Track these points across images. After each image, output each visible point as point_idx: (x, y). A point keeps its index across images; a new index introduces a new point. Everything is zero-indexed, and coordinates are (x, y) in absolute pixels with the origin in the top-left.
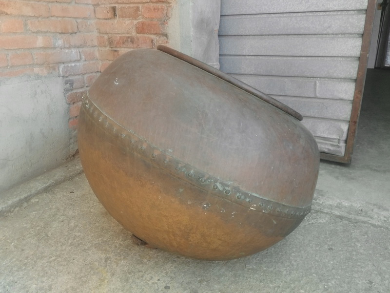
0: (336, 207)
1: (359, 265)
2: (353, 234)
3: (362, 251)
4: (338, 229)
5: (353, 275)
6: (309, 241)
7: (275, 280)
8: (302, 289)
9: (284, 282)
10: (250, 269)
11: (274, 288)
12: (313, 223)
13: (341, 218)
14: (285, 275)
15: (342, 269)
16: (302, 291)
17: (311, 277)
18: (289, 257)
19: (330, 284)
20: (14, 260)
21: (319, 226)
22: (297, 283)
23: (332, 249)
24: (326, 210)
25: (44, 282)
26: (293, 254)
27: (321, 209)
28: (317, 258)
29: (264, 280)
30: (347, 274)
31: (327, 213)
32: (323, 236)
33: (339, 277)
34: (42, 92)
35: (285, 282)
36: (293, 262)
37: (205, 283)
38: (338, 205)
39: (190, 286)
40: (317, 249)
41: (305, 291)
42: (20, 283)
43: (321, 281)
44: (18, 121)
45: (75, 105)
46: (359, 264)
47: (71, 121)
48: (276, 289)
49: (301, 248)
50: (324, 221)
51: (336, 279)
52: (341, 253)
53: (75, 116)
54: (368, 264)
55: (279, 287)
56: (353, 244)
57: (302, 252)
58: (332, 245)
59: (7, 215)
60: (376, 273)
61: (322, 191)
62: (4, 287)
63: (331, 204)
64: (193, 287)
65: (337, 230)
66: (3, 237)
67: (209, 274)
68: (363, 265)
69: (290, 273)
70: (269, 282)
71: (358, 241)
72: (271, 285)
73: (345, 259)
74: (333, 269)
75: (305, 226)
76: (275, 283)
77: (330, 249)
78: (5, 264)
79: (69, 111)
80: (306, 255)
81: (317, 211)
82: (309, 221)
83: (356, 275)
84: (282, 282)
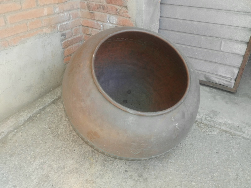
0: (223, 124)
1: (233, 164)
2: (231, 144)
3: (235, 155)
4: (223, 139)
5: (228, 170)
6: (206, 146)
7: (185, 170)
8: (199, 177)
9: (189, 172)
10: (171, 163)
11: (184, 175)
12: (209, 135)
13: (226, 132)
14: (191, 168)
15: (222, 166)
16: (199, 178)
17: (205, 170)
18: (194, 157)
19: (215, 175)
20: (42, 149)
21: (212, 137)
22: (196, 173)
23: (218, 152)
24: (217, 126)
25: (60, 163)
26: (196, 155)
27: (214, 125)
28: (209, 158)
29: (179, 170)
30: (225, 169)
31: (217, 128)
32: (214, 144)
33: (220, 171)
34: (48, 44)
35: (190, 172)
36: (195, 160)
37: (146, 170)
38: (225, 123)
39: (138, 171)
40: (210, 152)
41: (201, 178)
42: (47, 163)
43: (210, 173)
44: (36, 64)
45: (67, 48)
46: (232, 163)
47: (65, 58)
48: (185, 176)
49: (201, 151)
50: (216, 133)
51: (218, 172)
52: (223, 155)
53: (68, 55)
54: (237, 164)
55: (187, 175)
56: (230, 150)
57: (201, 154)
58: (218, 150)
59: (34, 118)
60: (241, 169)
61: (216, 112)
62: (39, 165)
63: (221, 122)
64: (140, 172)
65: (222, 140)
66: (34, 133)
67: (149, 165)
68: (235, 164)
69: (193, 166)
70: (181, 171)
71: (234, 148)
72: (182, 174)
73: (224, 160)
74: (217, 165)
75: (204, 136)
76: (184, 172)
77: (217, 153)
78: (38, 151)
79: (64, 52)
80: (203, 156)
81: (212, 126)
82: (207, 133)
83: (230, 170)
84: (188, 172)
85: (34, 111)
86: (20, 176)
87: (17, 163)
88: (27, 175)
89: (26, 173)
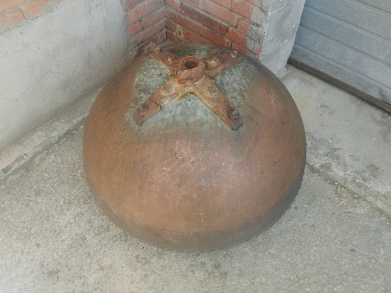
0: (383, 196)
1: (371, 276)
2: (383, 238)
3: (381, 260)
4: (372, 226)
5: (360, 285)
6: (336, 235)
7: (289, 271)
8: (308, 287)
9: (295, 275)
10: (270, 254)
11: (286, 280)
12: (349, 212)
13: (381, 212)
14: (300, 269)
15: (353, 276)
16: (308, 290)
17: (321, 277)
18: (310, 251)
19: (335, 289)
20: (81, 190)
21: (354, 217)
22: (307, 280)
23: (354, 250)
24: (370, 199)
25: (104, 220)
26: (315, 248)
27: (365, 195)
28: (335, 258)
29: (279, 269)
30: (355, 283)
31: (369, 202)
32: (352, 233)
33: (346, 284)
35: (297, 276)
36: (311, 257)
37: (229, 258)
38: (387, 194)
39: (216, 258)
40: (340, 247)
41: (311, 290)
42: (86, 216)
43: (328, 284)
45: (134, 9)
46: (372, 274)
47: (128, 28)
48: (287, 281)
49: (325, 243)
50: (363, 212)
51: (343, 285)
52: (360, 257)
53: (134, 21)
54: (380, 277)
55: (290, 279)
56: (377, 250)
57: (324, 247)
58: (356, 246)
59: (74, 132)
60: (383, 289)
61: (377, 169)
62: (75, 217)
63: (379, 191)
64: (218, 259)
65: (370, 227)
66: (72, 160)
67: (234, 250)
68: (375, 278)
69: (305, 268)
70: (282, 272)
71: (384, 247)
72: (283, 276)
73: (361, 265)
74: (345, 274)
75: (340, 214)
76: (287, 274)
77: (353, 250)
78: (75, 193)
79: (126, 18)
80: (327, 251)
81: (360, 196)
82: (348, 208)
83: (362, 286)
84: (294, 275)
85: (75, 122)
86: (46, 230)
87: (44, 209)
88: (56, 231)
89: (55, 226)
